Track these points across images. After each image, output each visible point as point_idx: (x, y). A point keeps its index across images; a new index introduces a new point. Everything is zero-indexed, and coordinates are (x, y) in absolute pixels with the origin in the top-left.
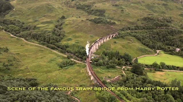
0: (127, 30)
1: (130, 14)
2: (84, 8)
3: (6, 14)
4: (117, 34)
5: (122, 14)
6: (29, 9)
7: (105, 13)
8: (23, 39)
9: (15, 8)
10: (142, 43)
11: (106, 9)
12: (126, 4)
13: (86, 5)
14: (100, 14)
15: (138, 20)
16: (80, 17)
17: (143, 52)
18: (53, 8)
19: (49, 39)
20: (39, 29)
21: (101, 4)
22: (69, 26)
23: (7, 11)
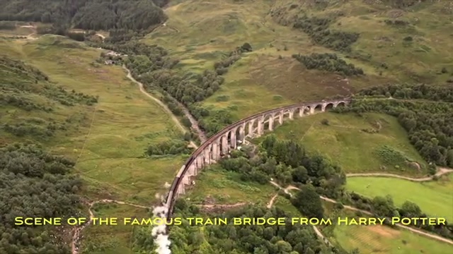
0: (384, 93)
1: (428, 49)
2: (310, 27)
3: (147, 33)
4: (346, 103)
5: (402, 50)
6: (192, 24)
7: (355, 43)
8: (141, 85)
9: (167, 21)
10: (410, 139)
11: (363, 33)
12: (435, 20)
13: (318, 20)
14: (340, 45)
15: (444, 72)
16: (285, 50)
17: (386, 163)
18: (239, 23)
19: (182, 92)
20: (180, 69)
21: (357, 18)
22: (243, 68)
23: (151, 27)
